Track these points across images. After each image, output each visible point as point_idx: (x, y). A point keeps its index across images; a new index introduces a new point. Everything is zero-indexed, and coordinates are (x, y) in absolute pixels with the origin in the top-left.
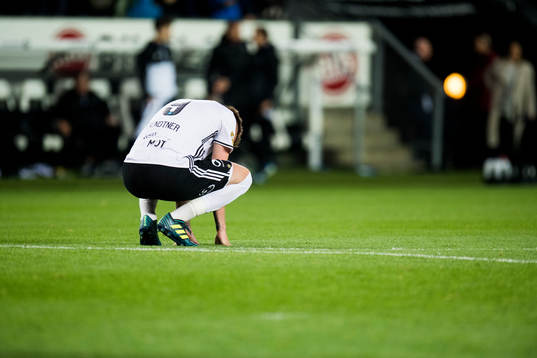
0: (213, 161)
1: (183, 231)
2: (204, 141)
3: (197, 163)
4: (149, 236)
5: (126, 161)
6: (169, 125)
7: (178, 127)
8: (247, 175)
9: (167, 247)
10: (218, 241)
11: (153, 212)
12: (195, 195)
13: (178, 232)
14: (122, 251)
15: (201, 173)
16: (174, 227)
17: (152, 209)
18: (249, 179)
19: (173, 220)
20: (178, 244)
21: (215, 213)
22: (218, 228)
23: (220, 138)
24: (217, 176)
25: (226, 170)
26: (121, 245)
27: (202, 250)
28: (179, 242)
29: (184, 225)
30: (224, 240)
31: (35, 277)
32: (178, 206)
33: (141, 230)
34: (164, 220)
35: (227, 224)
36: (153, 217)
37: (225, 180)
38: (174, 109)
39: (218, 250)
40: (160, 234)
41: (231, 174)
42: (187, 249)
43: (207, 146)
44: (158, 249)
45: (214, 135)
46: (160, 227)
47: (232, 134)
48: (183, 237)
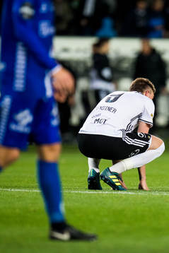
0: (139, 134)
1: (117, 180)
2: (132, 120)
3: (128, 134)
4: (94, 183)
5: (80, 132)
6: (109, 109)
7: (115, 110)
8: (161, 144)
9: (106, 191)
10: (141, 187)
11: (97, 167)
12: (126, 156)
13: (114, 181)
14: (76, 194)
15: (130, 141)
16: (111, 177)
17: (96, 165)
18: (162, 147)
19: (111, 172)
20: (114, 189)
21: (139, 168)
22: (140, 178)
23: (143, 118)
24: (141, 143)
25: (147, 140)
26: (75, 189)
27: (130, 193)
28: (115, 187)
29: (118, 176)
30: (145, 187)
31: (17, 211)
32: (114, 163)
33: (89, 179)
34: (105, 172)
35: (146, 175)
36: (97, 171)
37: (147, 146)
38: (113, 98)
39: (141, 193)
40: (102, 182)
41: (150, 143)
42: (119, 192)
43: (134, 123)
44: (100, 192)
45: (139, 116)
46: (102, 177)
47: (152, 115)
48: (117, 184)
